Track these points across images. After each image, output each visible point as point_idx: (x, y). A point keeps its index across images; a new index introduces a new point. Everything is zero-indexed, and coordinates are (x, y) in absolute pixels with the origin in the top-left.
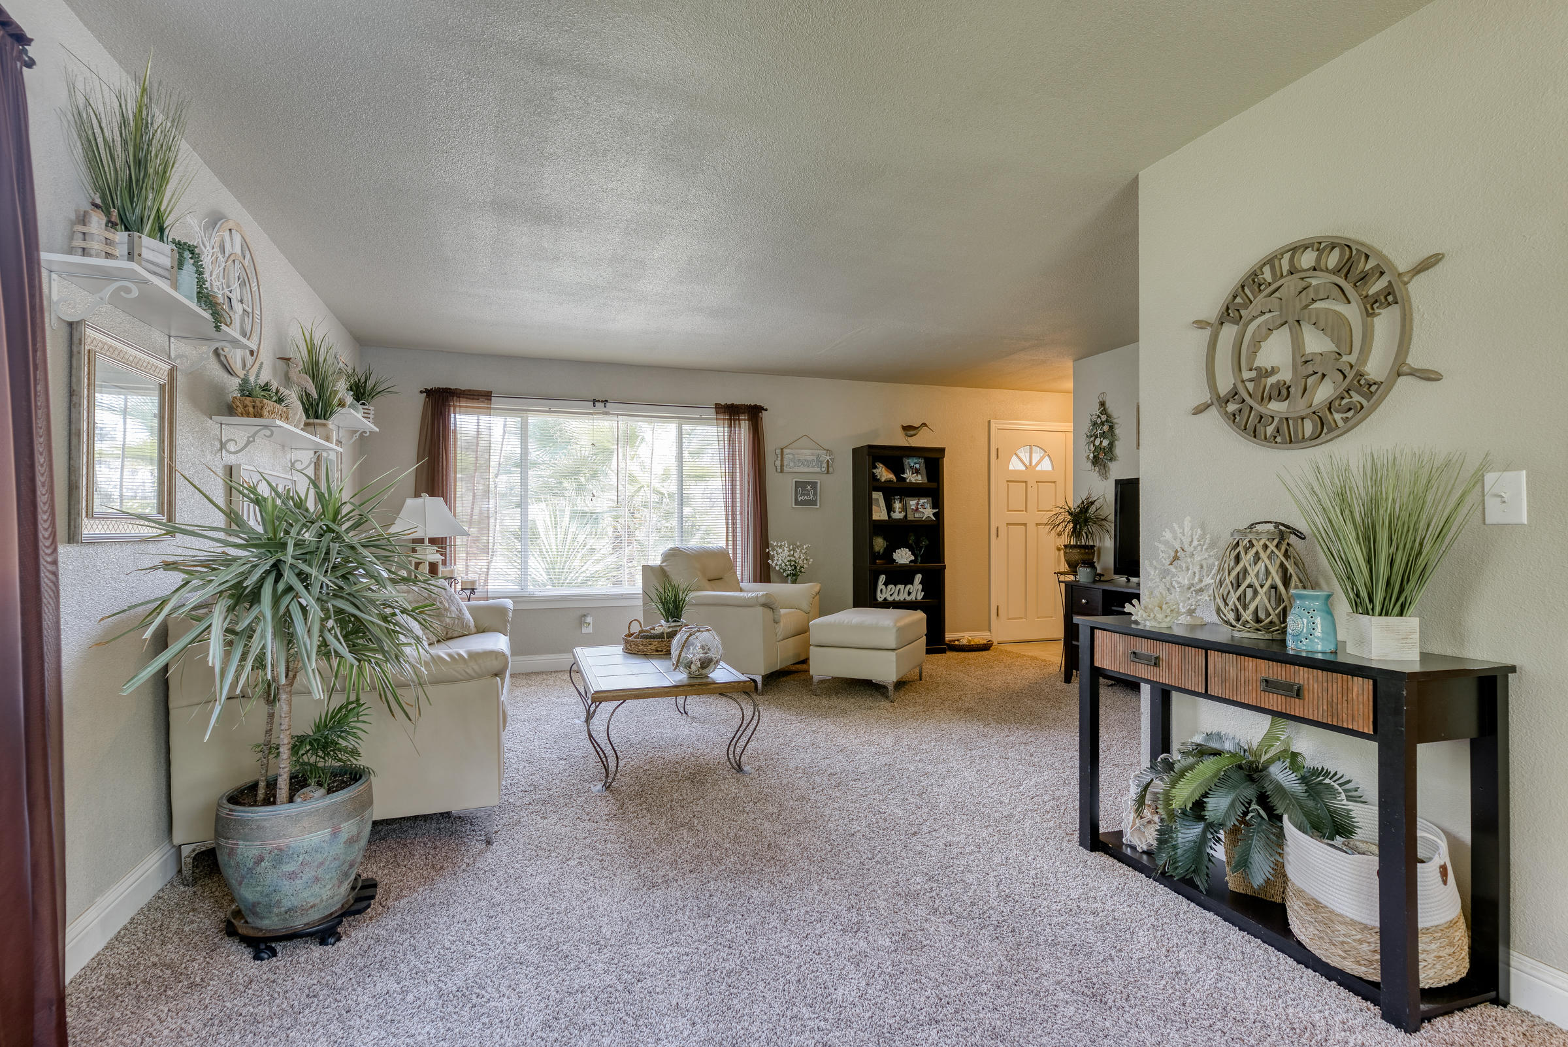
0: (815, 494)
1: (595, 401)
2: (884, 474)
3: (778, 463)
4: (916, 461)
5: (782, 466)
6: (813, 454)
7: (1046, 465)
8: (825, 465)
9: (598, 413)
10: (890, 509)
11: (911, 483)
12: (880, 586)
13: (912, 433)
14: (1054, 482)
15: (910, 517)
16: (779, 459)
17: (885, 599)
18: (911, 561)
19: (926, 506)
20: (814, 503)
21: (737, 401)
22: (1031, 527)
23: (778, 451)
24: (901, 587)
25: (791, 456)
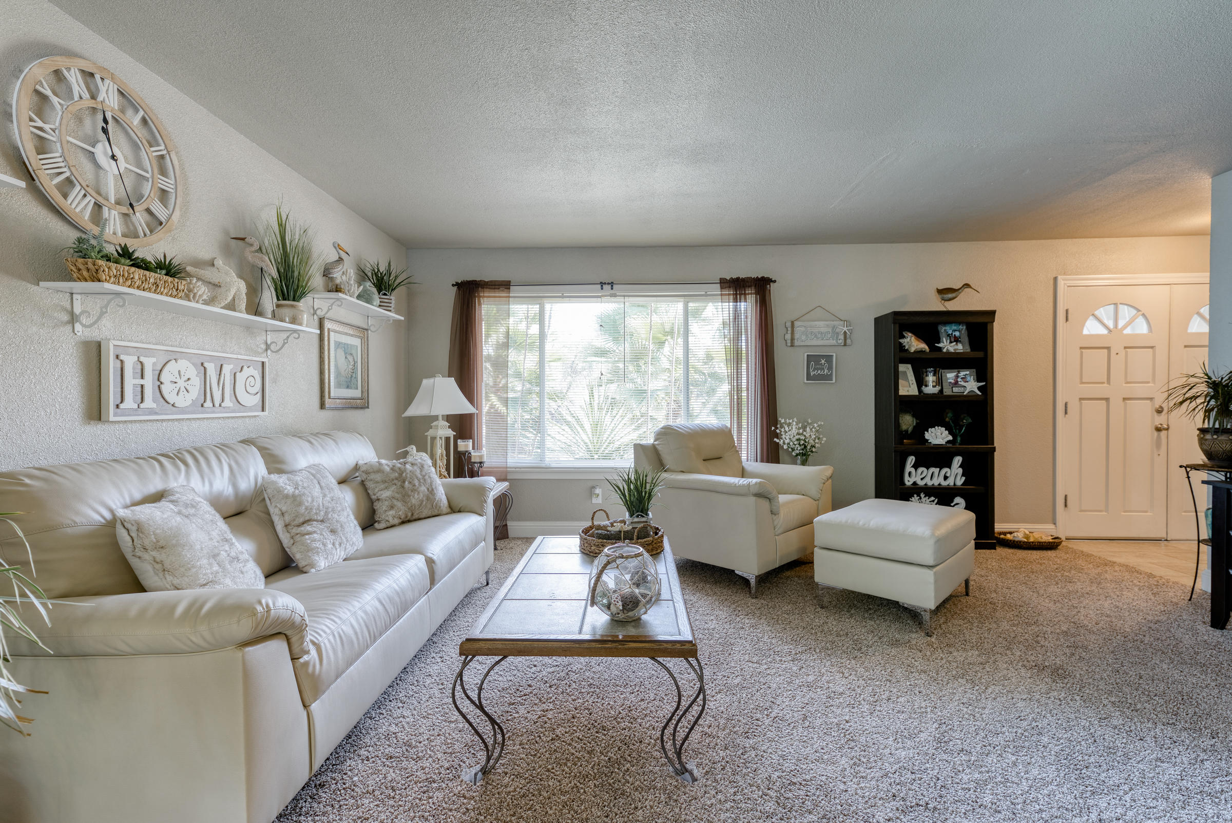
0: (830, 368)
1: (602, 284)
2: (913, 343)
3: (788, 337)
4: (954, 327)
5: (792, 339)
6: (828, 326)
7: (1140, 328)
8: (842, 337)
9: (606, 296)
10: (921, 382)
11: (948, 353)
12: (909, 468)
13: (950, 296)
14: (1152, 347)
15: (947, 391)
16: (789, 332)
17: (915, 483)
18: (948, 442)
19: (968, 379)
20: (828, 377)
21: (743, 275)
22: (1116, 403)
23: (789, 324)
24: (936, 470)
25: (803, 329)
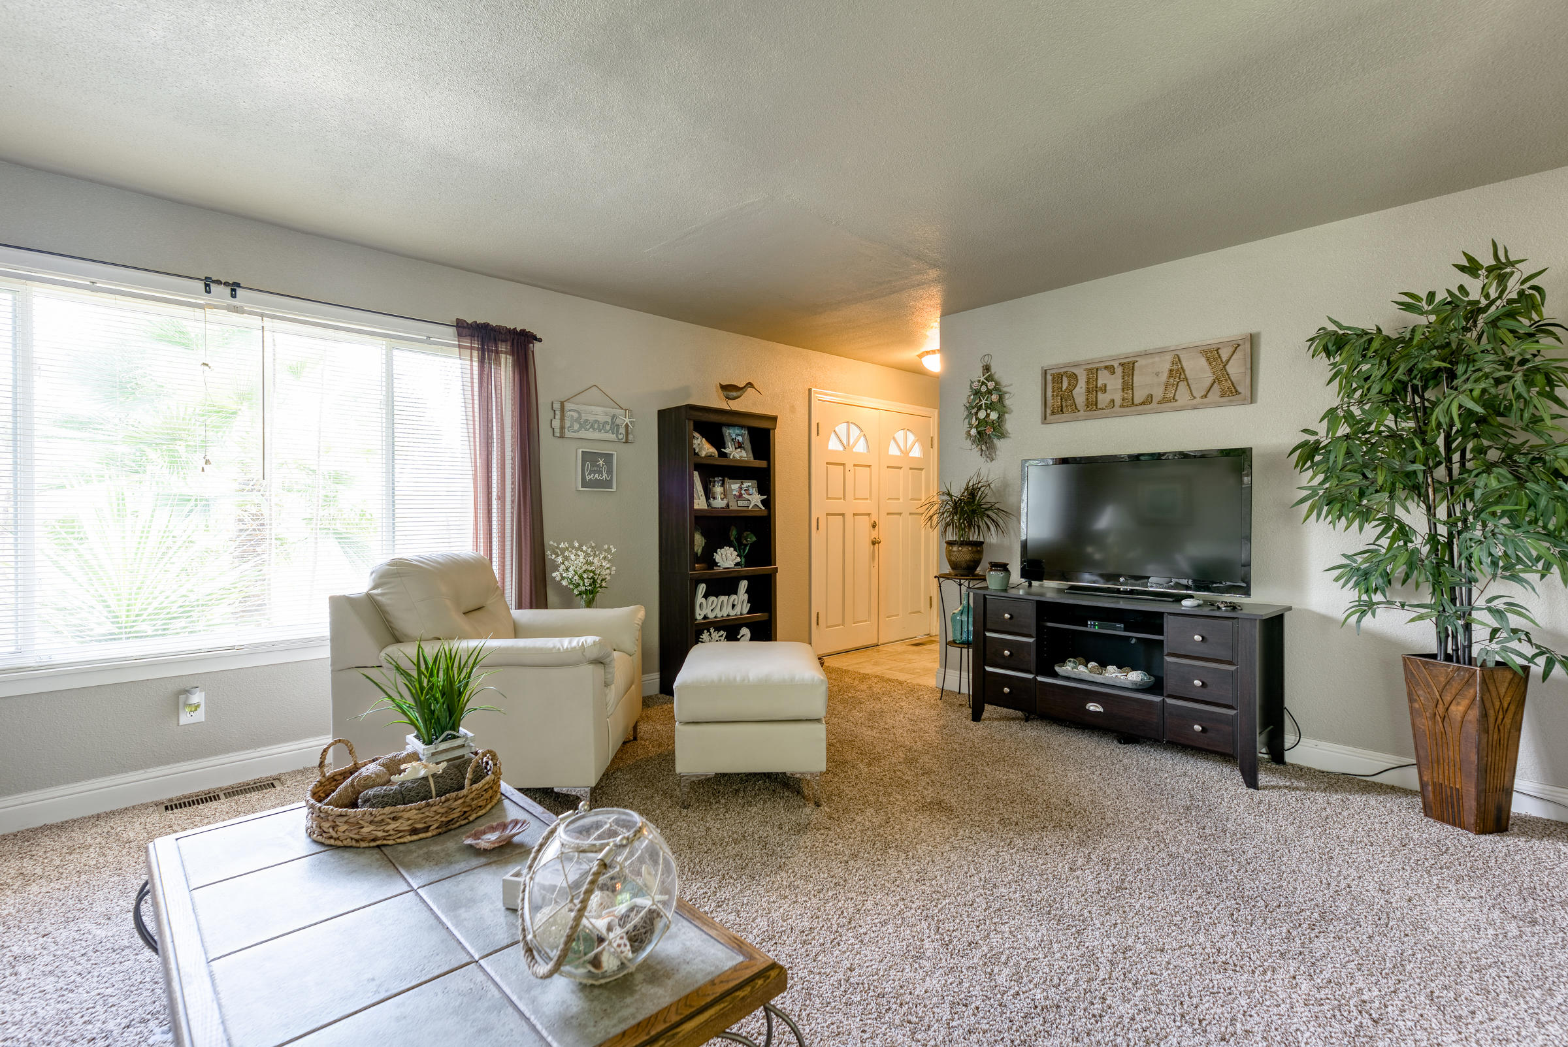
0: (610, 472)
1: (208, 283)
2: (704, 448)
3: (556, 423)
4: (738, 431)
5: (562, 428)
6: (606, 414)
7: (861, 447)
8: (622, 430)
9: (215, 307)
10: (708, 494)
11: (735, 460)
12: (700, 599)
13: (735, 394)
14: (869, 466)
15: (733, 507)
16: (558, 417)
17: (705, 617)
18: (737, 564)
19: (751, 492)
20: (607, 484)
21: (495, 320)
22: (849, 517)
23: (557, 406)
24: (724, 598)
25: (575, 415)
